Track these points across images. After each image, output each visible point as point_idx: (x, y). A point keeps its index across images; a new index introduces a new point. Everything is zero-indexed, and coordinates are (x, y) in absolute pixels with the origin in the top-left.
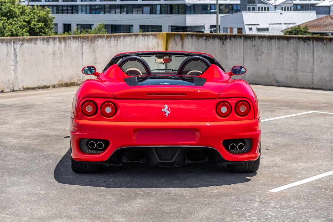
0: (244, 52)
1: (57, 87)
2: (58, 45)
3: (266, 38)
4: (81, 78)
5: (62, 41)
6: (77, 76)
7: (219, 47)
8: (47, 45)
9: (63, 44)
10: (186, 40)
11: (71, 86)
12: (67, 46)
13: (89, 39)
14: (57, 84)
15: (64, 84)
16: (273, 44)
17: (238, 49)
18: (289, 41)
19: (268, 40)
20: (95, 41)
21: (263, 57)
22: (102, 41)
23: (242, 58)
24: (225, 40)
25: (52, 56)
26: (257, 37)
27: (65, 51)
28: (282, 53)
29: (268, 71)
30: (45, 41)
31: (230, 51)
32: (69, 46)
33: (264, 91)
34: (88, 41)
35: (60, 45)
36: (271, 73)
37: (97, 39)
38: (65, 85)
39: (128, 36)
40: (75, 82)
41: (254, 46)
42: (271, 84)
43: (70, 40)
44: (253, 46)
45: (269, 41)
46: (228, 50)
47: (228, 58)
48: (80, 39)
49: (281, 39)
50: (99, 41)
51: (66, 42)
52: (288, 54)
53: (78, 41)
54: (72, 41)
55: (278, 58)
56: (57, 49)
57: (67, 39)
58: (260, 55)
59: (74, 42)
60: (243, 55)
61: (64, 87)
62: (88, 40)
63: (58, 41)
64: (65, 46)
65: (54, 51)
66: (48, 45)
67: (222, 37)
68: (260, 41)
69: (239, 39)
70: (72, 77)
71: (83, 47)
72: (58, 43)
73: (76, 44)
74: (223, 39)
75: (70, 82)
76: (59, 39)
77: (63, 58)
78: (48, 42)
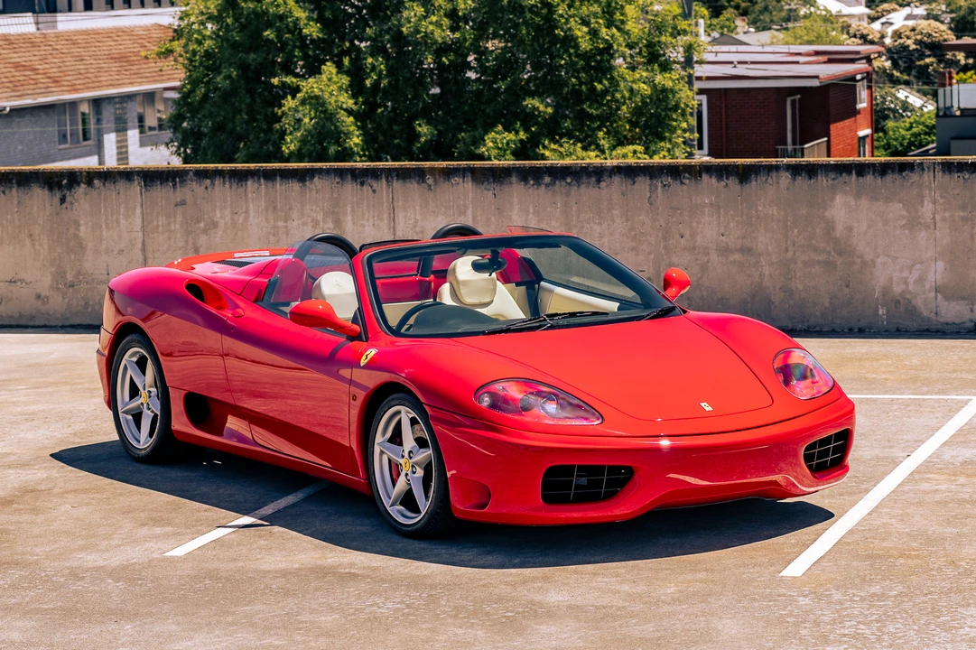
0: (143, 227)
3: (224, 178)
7: (48, 213)
16: (250, 195)
17: (121, 216)
18: (307, 183)
19: (231, 183)
21: (218, 239)
23: (140, 245)
24: (68, 190)
26: (191, 174)
28: (286, 222)
31: (90, 224)
41: (183, 203)
44: (176, 205)
45: (235, 185)
46: (82, 222)
47: (82, 247)
49: (278, 178)
52: (304, 224)
55: (272, 238)
58: (205, 231)
60: (141, 235)
67: (56, 179)
68: (203, 188)
69: (122, 185)
74: (60, 187)
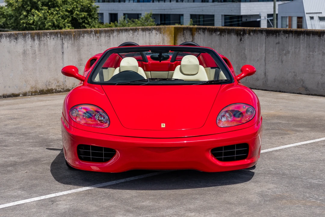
0: (265, 51)
1: (29, 95)
2: (30, 43)
3: (293, 34)
4: (61, 84)
5: (36, 38)
6: (56, 82)
7: (236, 45)
8: (15, 43)
9: (37, 42)
10: (197, 36)
11: (48, 94)
12: (43, 44)
13: (71, 35)
14: (29, 92)
15: (38, 91)
16: (301, 41)
17: (259, 47)
18: (321, 37)
19: (295, 36)
20: (80, 37)
21: (289, 58)
22: (88, 38)
23: (264, 58)
24: (242, 36)
25: (22, 56)
26: (282, 32)
27: (40, 50)
28: (313, 52)
29: (295, 75)
30: (12, 38)
31: (249, 49)
32: (44, 44)
33: (287, 101)
34: (70, 38)
35: (33, 43)
36: (299, 79)
37: (83, 35)
38: (40, 92)
39: (124, 31)
40: (53, 88)
41: (278, 43)
42: (298, 92)
43: (47, 36)
44: (276, 44)
45: (296, 37)
46: (246, 49)
47: (246, 58)
48: (59, 36)
49: (311, 35)
50: (85, 37)
51: (41, 39)
52: (319, 54)
53: (57, 38)
54: (49, 37)
55: (308, 59)
56: (29, 47)
57: (42, 35)
58: (285, 55)
59: (52, 39)
60: (264, 54)
61: (39, 94)
62: (70, 36)
63: (30, 38)
64: (40, 45)
65: (24, 50)
66: (17, 43)
67: (239, 32)
68: (285, 37)
69: (259, 34)
70: (49, 82)
71: (64, 45)
72: (30, 40)
73: (54, 42)
74: (240, 35)
75: (47, 89)
76: (31, 36)
77: (37, 59)
78: (16, 39)
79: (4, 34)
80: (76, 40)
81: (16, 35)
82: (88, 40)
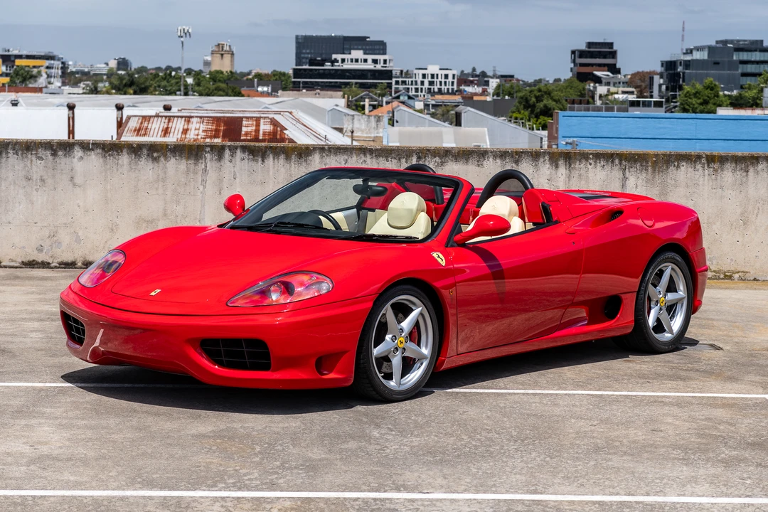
2: (548, 172)
5: (561, 162)
12: (576, 176)
13: (647, 162)
20: (668, 168)
22: (690, 170)
32: (580, 175)
34: (644, 168)
35: (553, 172)
37: (676, 164)
48: (617, 161)
50: (682, 168)
51: (572, 166)
53: (612, 166)
54: (593, 163)
57: (576, 158)
59: (599, 168)
62: (644, 164)
63: (547, 161)
64: (569, 177)
71: (627, 182)
72: (548, 166)
73: (604, 173)
79: (492, 152)
80: (659, 174)
81: (516, 155)
82: (689, 175)
